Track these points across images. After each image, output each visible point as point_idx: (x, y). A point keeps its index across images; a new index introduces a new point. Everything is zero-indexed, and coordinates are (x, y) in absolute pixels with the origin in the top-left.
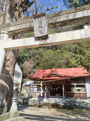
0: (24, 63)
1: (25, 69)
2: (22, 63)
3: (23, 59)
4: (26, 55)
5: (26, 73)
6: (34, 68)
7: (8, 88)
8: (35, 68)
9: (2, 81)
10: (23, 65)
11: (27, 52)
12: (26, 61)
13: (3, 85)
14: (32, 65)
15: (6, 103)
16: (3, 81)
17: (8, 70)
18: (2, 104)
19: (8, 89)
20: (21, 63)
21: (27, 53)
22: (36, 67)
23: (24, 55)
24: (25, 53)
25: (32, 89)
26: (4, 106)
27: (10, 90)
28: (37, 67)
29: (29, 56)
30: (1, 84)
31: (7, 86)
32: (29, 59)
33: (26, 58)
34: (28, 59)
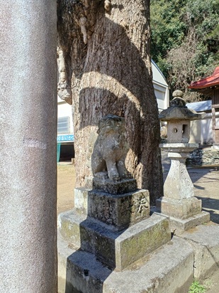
0: (170, 53)
1: (175, 70)
2: (164, 55)
3: (166, 43)
4: (172, 28)
5: (179, 81)
6: (202, 61)
7: (138, 107)
8: (204, 63)
9: (105, 76)
10: (166, 62)
11: (173, 16)
12: (174, 45)
13: (112, 94)
14: (194, 55)
15: (140, 165)
16: (109, 78)
17: (123, 24)
18: (121, 177)
19: (135, 109)
20: (159, 57)
21: (173, 19)
22: (207, 57)
23: (164, 28)
24: (168, 22)
25: (204, 121)
26: (130, 187)
27: (147, 113)
28: (210, 59)
29: (183, 28)
30: (105, 91)
31: (132, 98)
32: (183, 39)
33: (172, 35)
34: (179, 38)
